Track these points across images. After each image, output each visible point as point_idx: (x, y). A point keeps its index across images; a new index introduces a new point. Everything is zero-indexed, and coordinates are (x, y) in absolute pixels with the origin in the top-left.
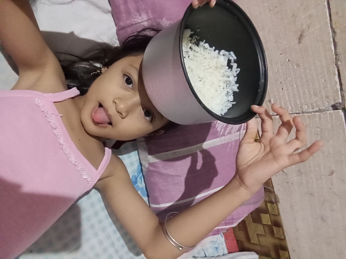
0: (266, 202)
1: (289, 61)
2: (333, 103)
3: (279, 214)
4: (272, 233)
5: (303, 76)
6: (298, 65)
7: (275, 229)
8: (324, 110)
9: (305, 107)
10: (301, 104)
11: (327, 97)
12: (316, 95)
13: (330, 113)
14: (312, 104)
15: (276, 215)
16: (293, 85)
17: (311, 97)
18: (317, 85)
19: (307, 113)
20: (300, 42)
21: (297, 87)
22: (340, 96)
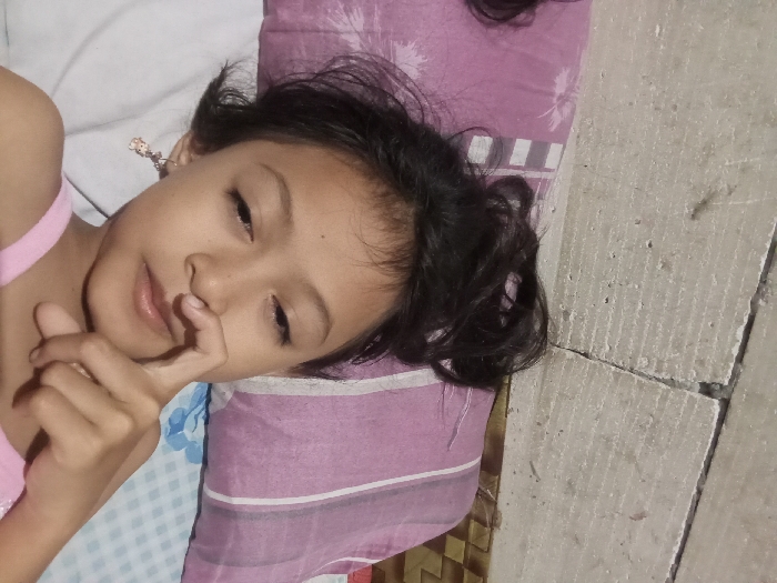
0: (469, 517)
1: (650, 245)
2: (707, 379)
3: (489, 550)
4: (458, 580)
5: (668, 293)
6: (666, 265)
7: (467, 575)
8: (681, 386)
9: (642, 362)
10: (637, 351)
11: (701, 362)
12: (678, 346)
13: (691, 397)
14: (660, 362)
15: (482, 551)
16: (634, 304)
17: (664, 346)
18: (690, 328)
19: (640, 374)
20: (693, 217)
21: (643, 312)
22: (730, 372)
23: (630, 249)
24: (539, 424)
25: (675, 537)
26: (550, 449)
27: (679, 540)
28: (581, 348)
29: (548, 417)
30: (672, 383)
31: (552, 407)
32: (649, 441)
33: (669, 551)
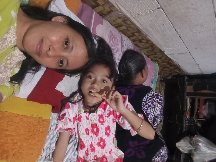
0: (142, 38)
2: (157, 8)
4: (148, 43)
5: (142, 3)
7: (148, 42)
8: (154, 10)
9: (146, 11)
10: (144, 10)
11: (154, 7)
12: (149, 7)
13: (157, 11)
14: (149, 10)
15: (147, 39)
16: (139, 6)
17: (148, 8)
18: (149, 4)
21: (140, 6)
22: (159, 6)
23: (131, 1)
25: (169, 23)
26: (144, 26)
27: (171, 23)
30: (152, 11)
31: (140, 22)
32: (156, 17)
33: (171, 25)
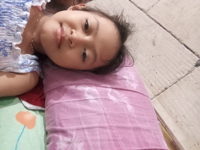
1: (153, 57)
5: (166, 59)
6: (159, 56)
8: (192, 70)
10: (174, 74)
12: (180, 64)
16: (162, 68)
17: (178, 67)
18: (177, 59)
19: (182, 78)
20: (154, 45)
21: (166, 67)
22: (196, 57)
23: (150, 61)
24: (177, 122)
26: (188, 126)
28: (163, 89)
29: (176, 116)
30: (190, 72)
31: (174, 112)
